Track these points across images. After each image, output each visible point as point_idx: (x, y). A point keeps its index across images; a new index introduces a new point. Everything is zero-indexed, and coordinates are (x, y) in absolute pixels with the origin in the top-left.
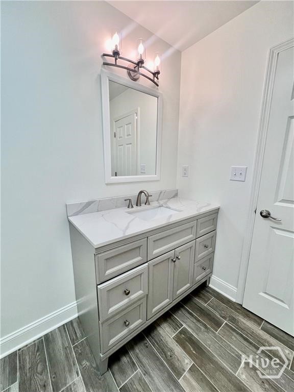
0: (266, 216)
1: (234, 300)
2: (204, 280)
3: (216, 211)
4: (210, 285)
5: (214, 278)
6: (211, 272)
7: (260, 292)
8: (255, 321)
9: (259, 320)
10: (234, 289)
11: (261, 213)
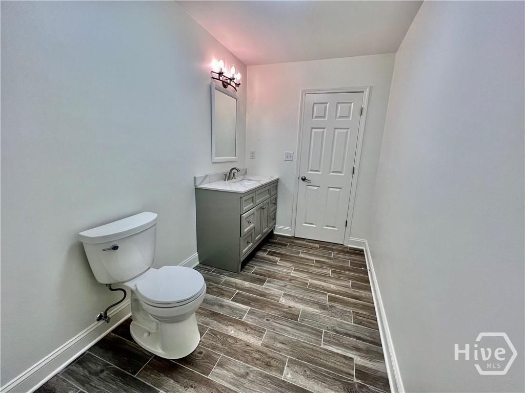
0: (304, 179)
1: (290, 235)
2: (269, 232)
3: (277, 181)
4: (275, 233)
5: (277, 226)
6: (275, 224)
7: (303, 224)
8: (302, 240)
9: (304, 239)
10: (289, 228)
11: (302, 178)
